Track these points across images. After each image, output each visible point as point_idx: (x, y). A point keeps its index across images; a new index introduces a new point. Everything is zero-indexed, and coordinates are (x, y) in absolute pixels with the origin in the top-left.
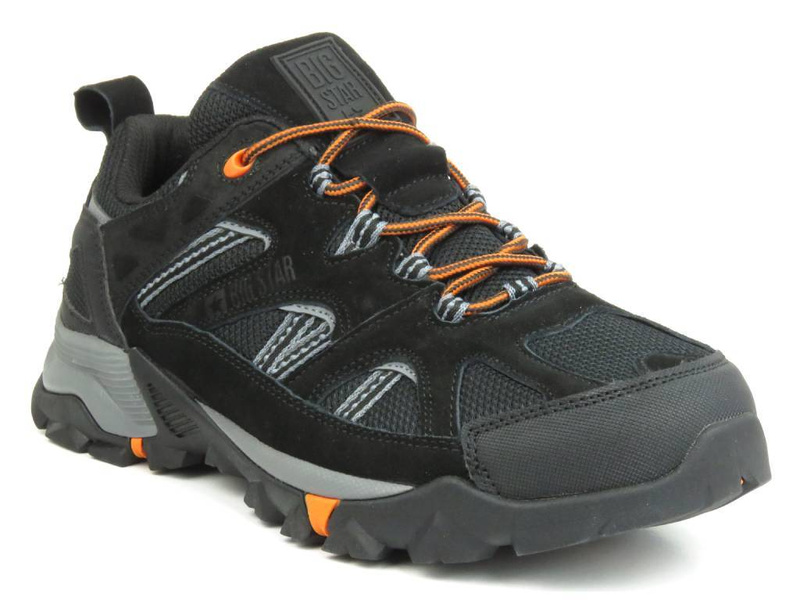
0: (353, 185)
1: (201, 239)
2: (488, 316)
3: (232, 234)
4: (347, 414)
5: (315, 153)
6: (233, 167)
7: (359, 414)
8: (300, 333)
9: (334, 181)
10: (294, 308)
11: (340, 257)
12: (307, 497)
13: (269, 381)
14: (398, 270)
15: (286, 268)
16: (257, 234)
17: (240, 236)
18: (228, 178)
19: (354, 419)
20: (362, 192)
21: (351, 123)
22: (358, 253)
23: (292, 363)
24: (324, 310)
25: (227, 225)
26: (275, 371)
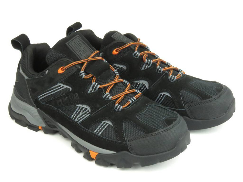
0: (90, 76)
1: (54, 87)
2: (127, 109)
3: (61, 87)
4: (97, 133)
5: (80, 68)
6: (60, 71)
7: (100, 133)
8: (82, 111)
9: (85, 75)
10: (79, 105)
11: (89, 94)
12: (90, 151)
13: (76, 123)
14: (104, 97)
15: (77, 96)
16: (68, 87)
17: (63, 87)
18: (59, 74)
19: (99, 134)
20: (92, 77)
21: (87, 60)
22: (93, 93)
23: (81, 119)
24: (87, 106)
25: (60, 84)
26: (77, 120)
